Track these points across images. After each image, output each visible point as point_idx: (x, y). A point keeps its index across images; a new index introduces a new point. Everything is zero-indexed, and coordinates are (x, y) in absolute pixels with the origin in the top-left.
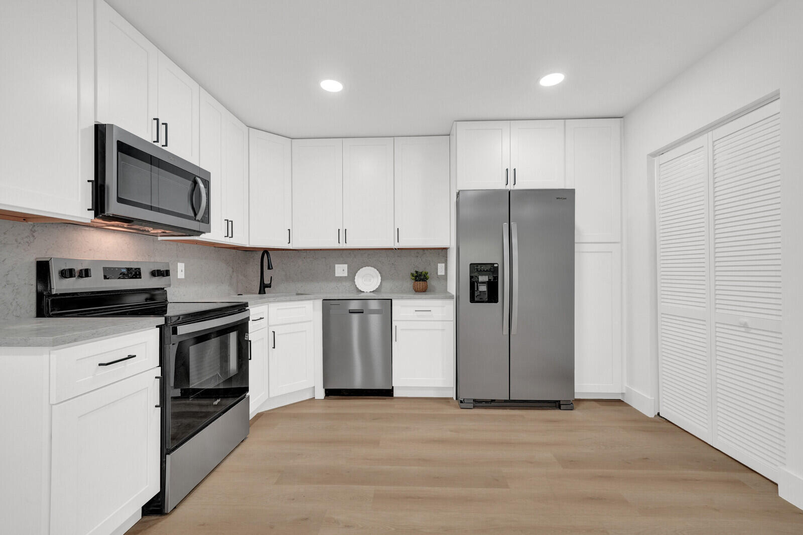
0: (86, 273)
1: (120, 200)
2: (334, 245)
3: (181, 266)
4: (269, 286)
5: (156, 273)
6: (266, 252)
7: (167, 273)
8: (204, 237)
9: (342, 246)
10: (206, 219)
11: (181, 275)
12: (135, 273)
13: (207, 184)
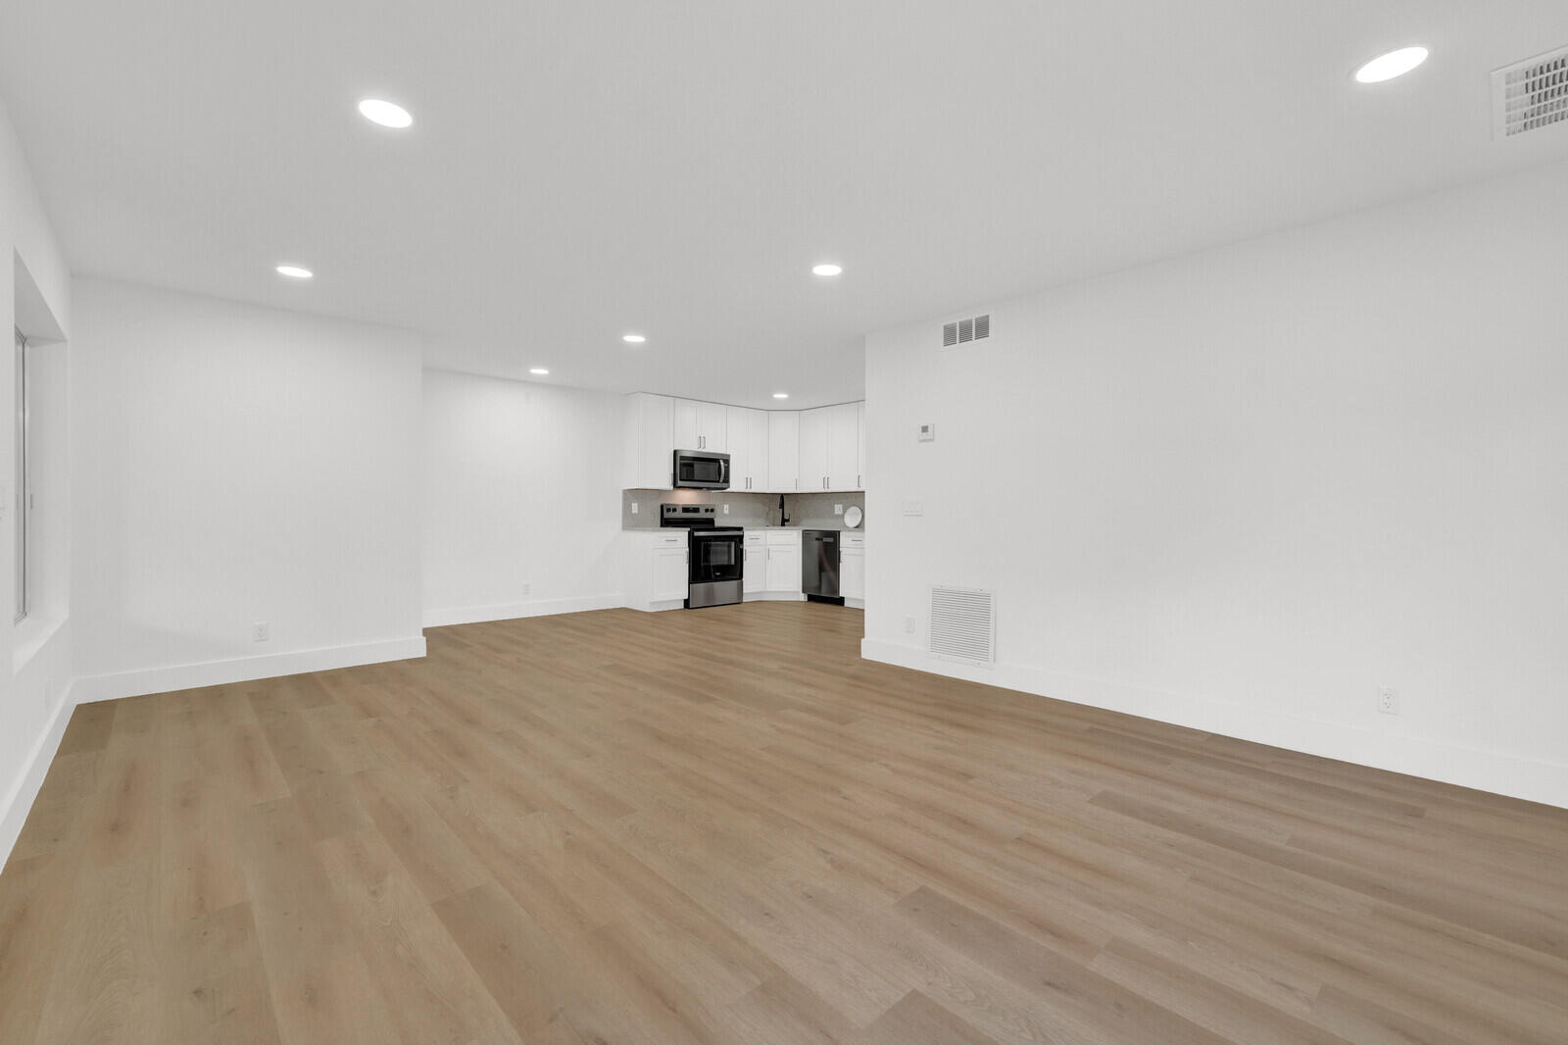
0: (675, 510)
1: (681, 480)
2: (821, 490)
3: (726, 507)
4: (788, 520)
5: (707, 510)
6: (782, 496)
7: (712, 510)
8: (728, 490)
9: (826, 490)
10: (727, 480)
11: (726, 512)
12: (696, 510)
13: (727, 461)
